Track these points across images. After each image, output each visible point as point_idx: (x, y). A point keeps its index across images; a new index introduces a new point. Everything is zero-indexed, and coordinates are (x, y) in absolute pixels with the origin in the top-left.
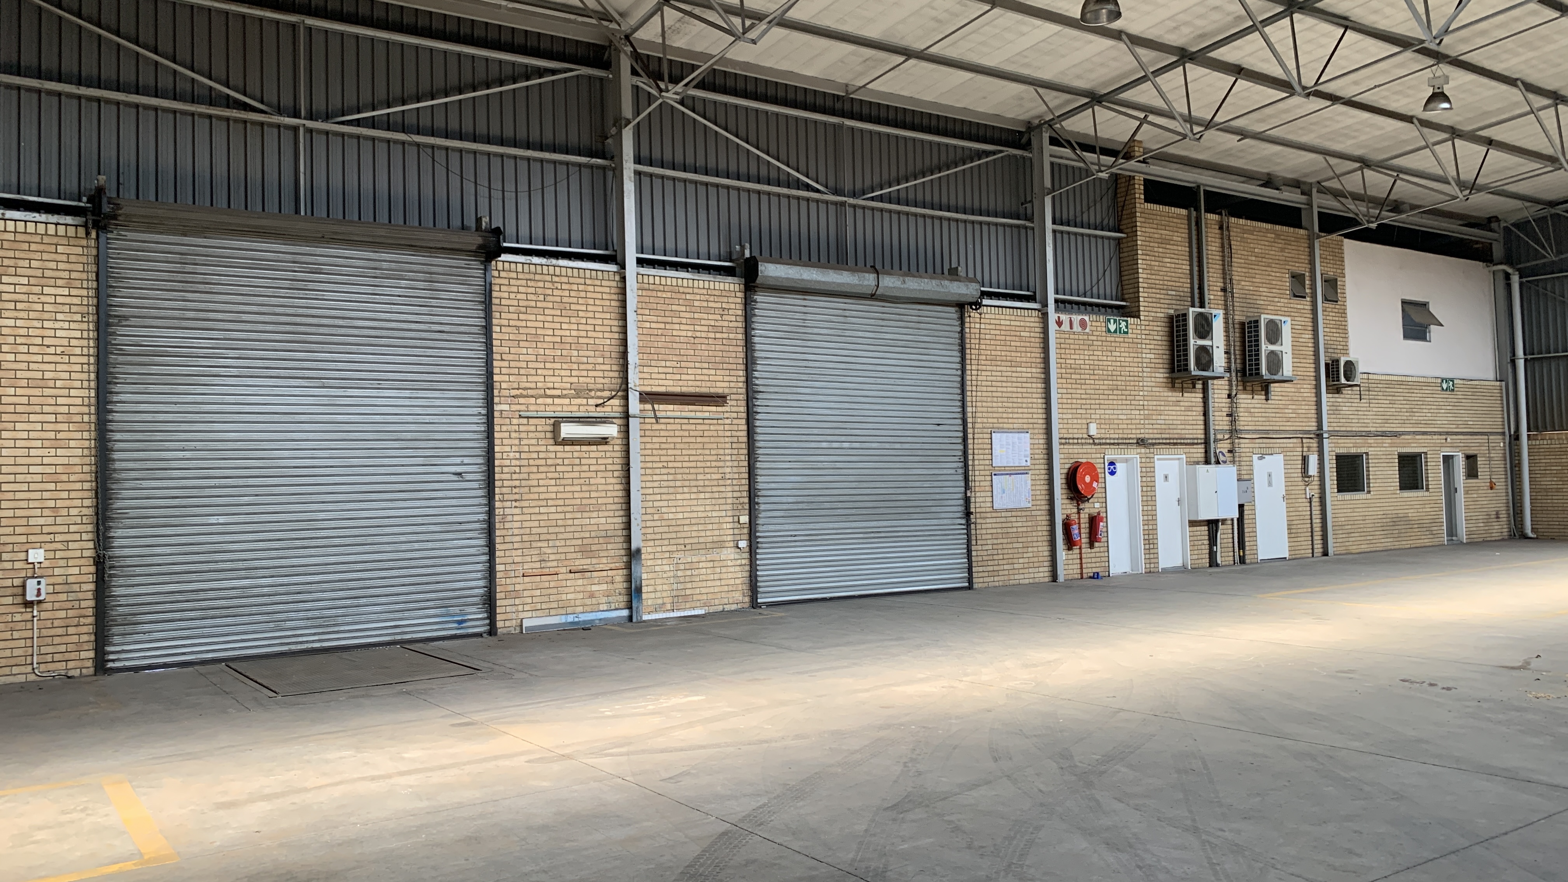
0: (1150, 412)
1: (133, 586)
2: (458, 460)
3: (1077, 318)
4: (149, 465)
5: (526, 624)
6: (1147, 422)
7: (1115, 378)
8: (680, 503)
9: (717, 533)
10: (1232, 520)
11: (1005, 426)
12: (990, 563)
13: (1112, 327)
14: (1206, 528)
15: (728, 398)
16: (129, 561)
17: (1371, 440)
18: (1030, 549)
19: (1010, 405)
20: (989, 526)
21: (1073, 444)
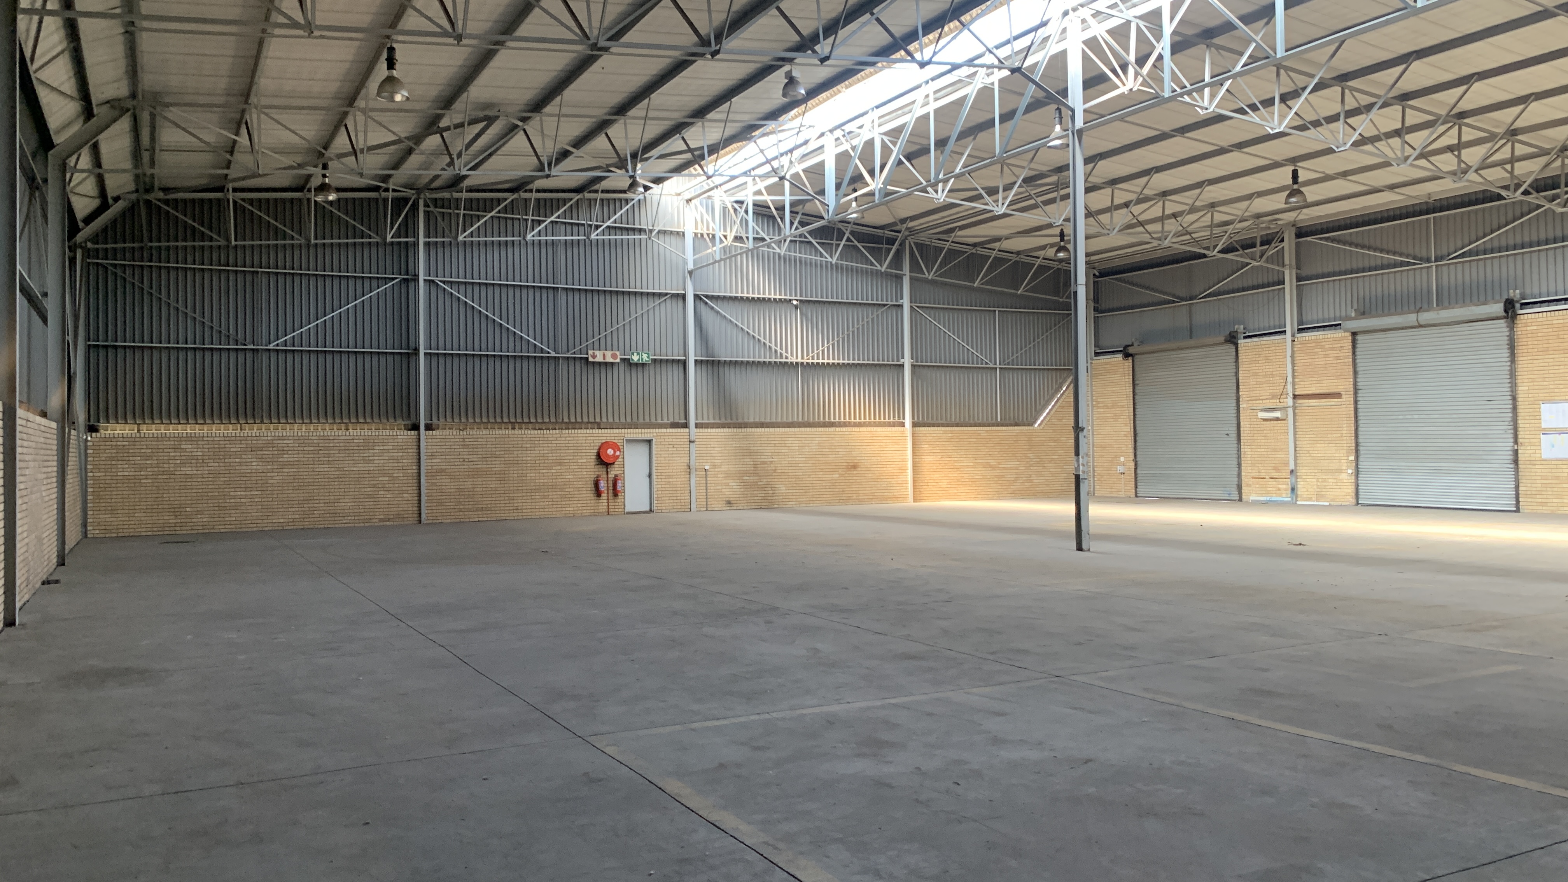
1: (1142, 470)
2: (1227, 429)
4: (1145, 431)
9: (1339, 464)
11: (1557, 398)
12: (1538, 496)
15: (1343, 394)
16: (1140, 462)
19: (1562, 382)
20: (1538, 470)
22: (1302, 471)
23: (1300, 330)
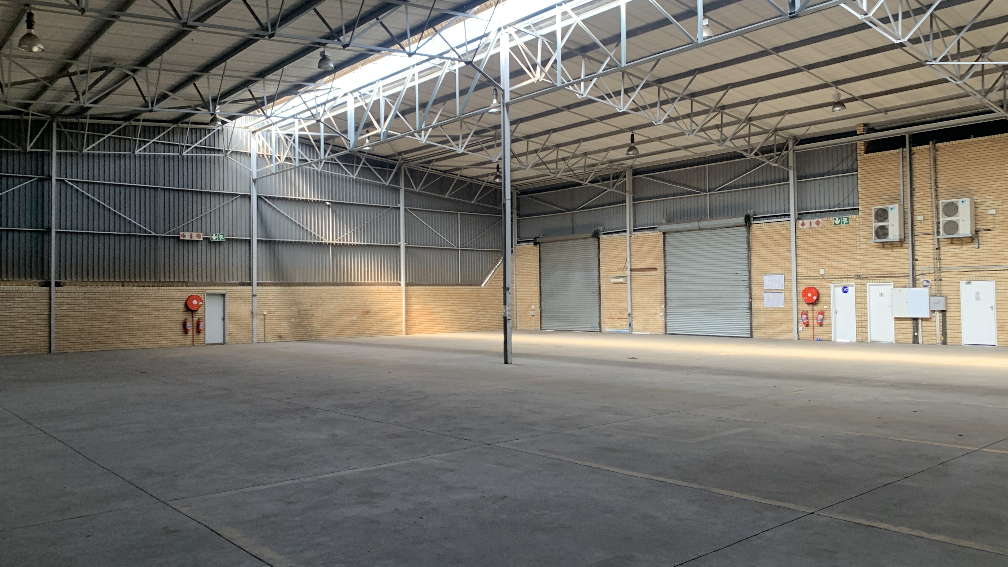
0: (865, 261)
1: (545, 314)
2: (593, 289)
3: (814, 221)
7: (839, 246)
9: (655, 310)
11: (771, 272)
12: (762, 329)
13: (837, 222)
14: (909, 322)
15: (658, 268)
18: (784, 325)
22: (635, 314)
23: (635, 231)
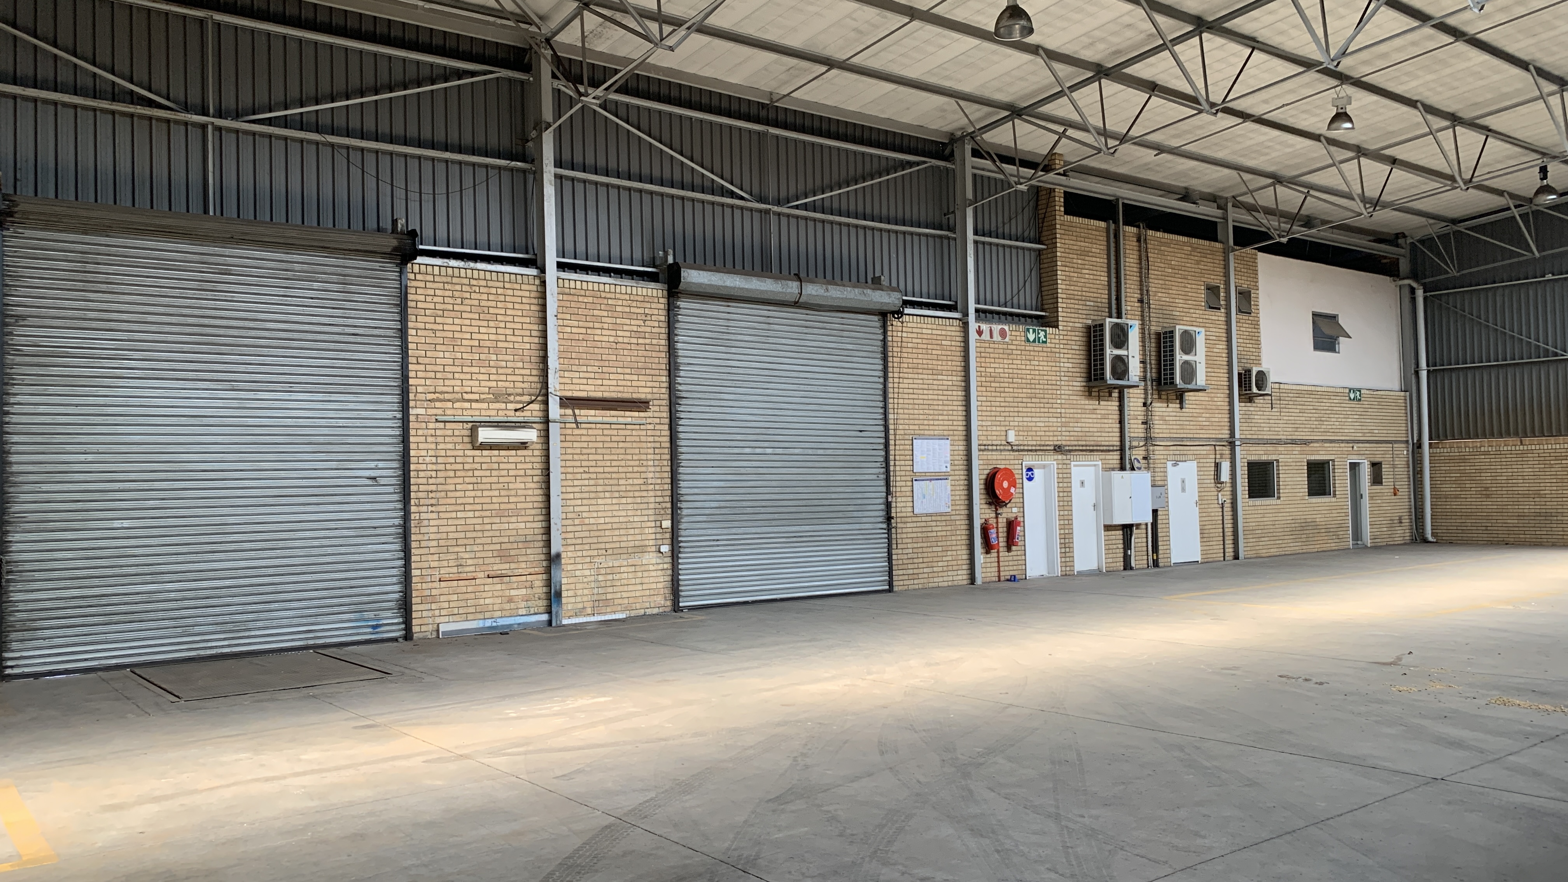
0: (1067, 420)
1: (33, 591)
2: (372, 465)
3: (996, 328)
4: (50, 468)
5: (442, 628)
6: (1064, 429)
7: (1033, 386)
8: (602, 508)
9: (639, 537)
10: (1146, 525)
11: (926, 432)
12: (910, 566)
13: (1031, 337)
14: (1121, 532)
15: (651, 403)
16: (28, 566)
17: (1281, 448)
18: (949, 553)
19: (931, 412)
20: (910, 530)
21: (992, 450)
